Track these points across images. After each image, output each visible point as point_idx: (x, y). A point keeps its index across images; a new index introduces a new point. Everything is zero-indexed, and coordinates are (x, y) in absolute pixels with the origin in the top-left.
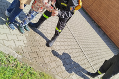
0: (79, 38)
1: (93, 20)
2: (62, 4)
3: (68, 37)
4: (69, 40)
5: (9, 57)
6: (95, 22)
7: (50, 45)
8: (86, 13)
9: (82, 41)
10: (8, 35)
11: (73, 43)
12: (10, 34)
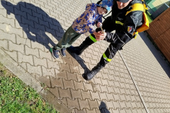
0: (139, 79)
1: (163, 55)
2: (117, 22)
3: (122, 75)
4: (122, 80)
5: (29, 90)
6: (166, 59)
7: (89, 78)
8: (154, 43)
9: (143, 84)
10: (35, 57)
11: (128, 86)
12: (38, 56)
